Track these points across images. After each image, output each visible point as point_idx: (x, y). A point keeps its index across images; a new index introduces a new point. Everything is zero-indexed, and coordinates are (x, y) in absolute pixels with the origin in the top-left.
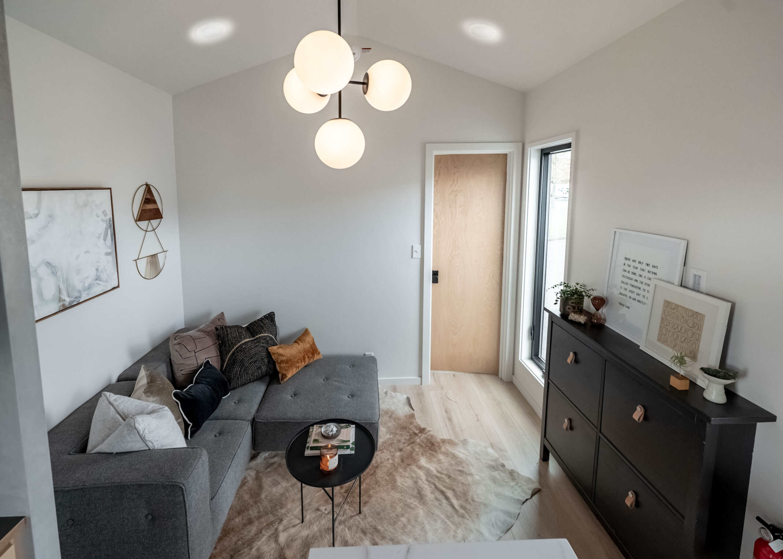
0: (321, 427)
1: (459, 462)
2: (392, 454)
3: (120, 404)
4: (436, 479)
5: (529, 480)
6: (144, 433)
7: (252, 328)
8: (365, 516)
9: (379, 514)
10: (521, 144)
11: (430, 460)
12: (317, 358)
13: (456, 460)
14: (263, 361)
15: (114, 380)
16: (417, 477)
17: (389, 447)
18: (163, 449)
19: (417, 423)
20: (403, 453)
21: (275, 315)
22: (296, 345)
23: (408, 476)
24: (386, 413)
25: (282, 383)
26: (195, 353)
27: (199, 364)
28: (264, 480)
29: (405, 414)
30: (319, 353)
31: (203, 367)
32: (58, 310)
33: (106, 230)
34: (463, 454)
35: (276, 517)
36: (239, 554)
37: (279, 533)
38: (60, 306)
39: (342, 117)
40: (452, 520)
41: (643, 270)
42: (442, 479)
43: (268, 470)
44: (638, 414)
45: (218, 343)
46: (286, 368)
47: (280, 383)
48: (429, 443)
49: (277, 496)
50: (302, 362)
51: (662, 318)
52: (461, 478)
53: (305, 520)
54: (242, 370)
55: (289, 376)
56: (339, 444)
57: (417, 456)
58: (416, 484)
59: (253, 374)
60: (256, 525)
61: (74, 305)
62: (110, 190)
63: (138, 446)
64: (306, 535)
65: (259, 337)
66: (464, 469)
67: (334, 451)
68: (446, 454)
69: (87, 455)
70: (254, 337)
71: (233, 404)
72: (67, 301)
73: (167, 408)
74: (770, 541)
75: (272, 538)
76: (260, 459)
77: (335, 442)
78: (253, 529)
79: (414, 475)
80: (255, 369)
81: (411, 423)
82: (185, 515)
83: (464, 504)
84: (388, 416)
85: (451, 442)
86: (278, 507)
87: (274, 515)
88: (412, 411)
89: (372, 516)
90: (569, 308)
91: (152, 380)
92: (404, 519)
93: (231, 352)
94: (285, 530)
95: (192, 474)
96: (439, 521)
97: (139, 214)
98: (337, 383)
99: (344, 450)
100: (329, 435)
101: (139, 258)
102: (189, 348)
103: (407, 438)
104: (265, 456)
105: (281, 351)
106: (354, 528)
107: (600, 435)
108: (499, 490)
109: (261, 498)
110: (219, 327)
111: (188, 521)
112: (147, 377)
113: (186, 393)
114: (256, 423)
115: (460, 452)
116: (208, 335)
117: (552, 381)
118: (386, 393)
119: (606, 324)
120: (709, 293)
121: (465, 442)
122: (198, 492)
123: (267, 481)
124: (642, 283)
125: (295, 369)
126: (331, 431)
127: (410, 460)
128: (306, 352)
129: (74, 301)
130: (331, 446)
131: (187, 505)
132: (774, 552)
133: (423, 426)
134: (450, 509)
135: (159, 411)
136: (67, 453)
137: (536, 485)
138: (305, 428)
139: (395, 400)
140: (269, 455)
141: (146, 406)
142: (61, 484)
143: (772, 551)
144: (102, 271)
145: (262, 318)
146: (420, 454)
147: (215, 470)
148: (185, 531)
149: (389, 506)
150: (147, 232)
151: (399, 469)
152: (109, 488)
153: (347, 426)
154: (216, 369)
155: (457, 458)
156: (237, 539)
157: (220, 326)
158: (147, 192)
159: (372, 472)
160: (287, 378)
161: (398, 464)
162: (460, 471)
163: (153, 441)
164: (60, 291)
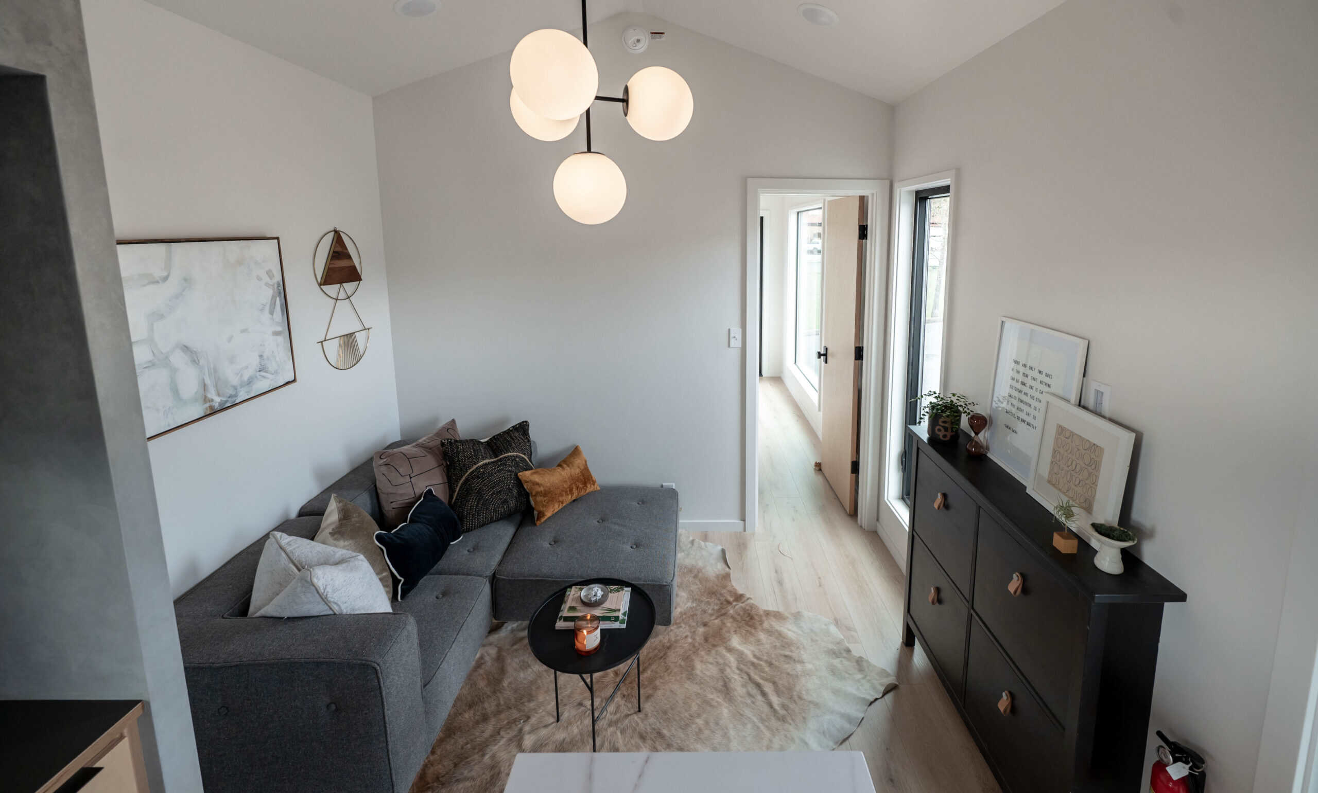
0: (581, 590)
1: (787, 644)
2: (693, 630)
3: (294, 549)
4: (752, 668)
5: (883, 673)
6: (325, 592)
7: (495, 444)
8: (646, 715)
9: (665, 713)
10: (887, 183)
11: (745, 640)
12: (592, 489)
13: (782, 641)
14: (510, 492)
15: (293, 514)
16: (725, 664)
17: (689, 620)
18: (354, 615)
19: (733, 586)
20: (707, 629)
21: (528, 425)
22: (559, 470)
23: (712, 662)
24: (690, 570)
25: (538, 524)
26: (411, 478)
27: (417, 495)
28: (509, 661)
29: (717, 573)
30: (594, 483)
31: (422, 499)
32: (203, 415)
33: (273, 298)
34: (794, 632)
35: (522, 714)
36: (466, 762)
37: (524, 735)
38: (207, 409)
39: (592, 150)
40: (767, 724)
41: (1035, 379)
42: (759, 668)
43: (515, 647)
44: (1014, 584)
45: (445, 465)
46: (544, 503)
47: (535, 525)
48: (746, 615)
49: (525, 684)
50: (568, 495)
51: (1054, 449)
52: (787, 666)
53: (561, 718)
54: (480, 505)
55: (548, 514)
56: (604, 614)
57: (728, 634)
58: (723, 673)
59: (496, 511)
60: (493, 723)
61: (227, 408)
62: (276, 240)
63: (318, 609)
64: (562, 738)
65: (505, 457)
66: (793, 654)
67: (595, 624)
68: (770, 632)
69: (248, 620)
70: (496, 456)
71: (466, 552)
72: (216, 402)
73: (362, 557)
74: (1168, 763)
75: (513, 742)
76: (504, 632)
77: (598, 612)
78: (489, 729)
79: (721, 661)
80: (498, 504)
81: (724, 587)
82: (381, 706)
83: (786, 702)
84: (693, 575)
85: (778, 616)
86: (525, 700)
87: (519, 710)
88: (727, 569)
89: (656, 716)
90: (939, 430)
91: (345, 515)
92: (700, 722)
93: (464, 478)
94: (532, 732)
95: (391, 650)
96: (749, 726)
97: (324, 275)
98: (616, 527)
99: (610, 623)
100: (591, 601)
101: (327, 339)
102: (401, 470)
103: (716, 608)
104: (512, 628)
105: (536, 478)
106: (630, 731)
107: (972, 611)
108: (838, 684)
109: (503, 686)
110: (446, 441)
111: (386, 714)
112: (339, 511)
113: (395, 536)
114: (497, 580)
115: (789, 630)
116: (429, 452)
117: (917, 534)
118: (692, 542)
119: (989, 455)
120: (1114, 417)
121: (797, 616)
122: (402, 675)
123: (512, 664)
124: (1033, 397)
125: (556, 506)
126: (595, 595)
127: (717, 639)
128: (574, 480)
129: (226, 402)
130: (591, 617)
131: (384, 693)
132: (1173, 780)
133: (740, 592)
134: (766, 709)
135: (349, 561)
136: (220, 615)
137: (891, 680)
138: (560, 591)
139: (704, 553)
140: (517, 626)
141: (332, 553)
142: (209, 659)
143: (1170, 779)
144: (268, 359)
145: (509, 429)
146: (732, 631)
147: (433, 645)
148: (382, 728)
149: (680, 702)
150: (338, 301)
151: (701, 651)
152: (275, 666)
153: (620, 588)
154: (442, 503)
155: (784, 638)
156: (465, 741)
157: (448, 440)
158: (337, 242)
159: (661, 655)
160: (546, 518)
161: (700, 644)
162: (786, 656)
163: (339, 603)
164: (205, 386)
